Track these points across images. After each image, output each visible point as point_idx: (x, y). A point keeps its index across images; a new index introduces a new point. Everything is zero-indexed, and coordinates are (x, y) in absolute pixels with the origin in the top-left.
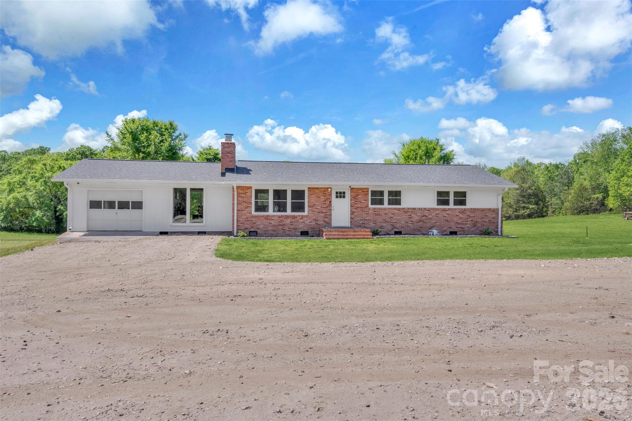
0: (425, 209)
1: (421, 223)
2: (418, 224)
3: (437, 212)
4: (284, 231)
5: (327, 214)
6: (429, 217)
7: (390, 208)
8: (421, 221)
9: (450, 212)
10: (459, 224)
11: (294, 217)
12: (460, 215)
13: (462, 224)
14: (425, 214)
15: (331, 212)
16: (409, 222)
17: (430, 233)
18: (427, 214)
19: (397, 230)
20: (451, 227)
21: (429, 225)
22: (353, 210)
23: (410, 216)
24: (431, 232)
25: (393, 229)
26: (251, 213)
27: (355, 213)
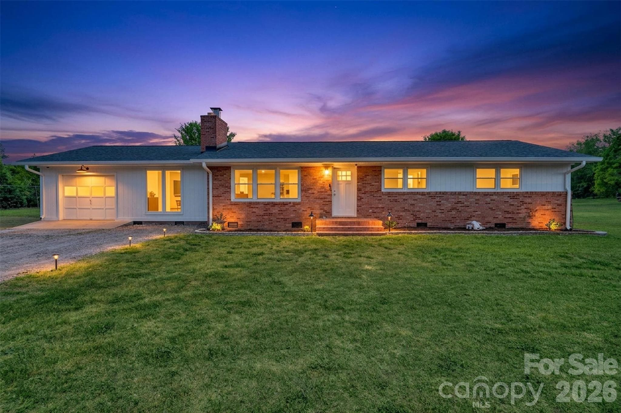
0: (460, 193)
1: (454, 212)
2: (450, 213)
3: (478, 197)
4: (271, 222)
5: (325, 200)
6: (465, 203)
7: (411, 192)
8: (453, 209)
9: (496, 197)
10: (508, 212)
11: (284, 204)
12: (510, 201)
13: (513, 213)
14: (460, 200)
15: (331, 198)
16: (437, 211)
17: (468, 226)
18: (462, 200)
19: (420, 221)
20: (497, 218)
21: (464, 215)
22: (360, 195)
23: (438, 203)
24: (469, 224)
25: (415, 220)
26: (230, 200)
27: (363, 198)
